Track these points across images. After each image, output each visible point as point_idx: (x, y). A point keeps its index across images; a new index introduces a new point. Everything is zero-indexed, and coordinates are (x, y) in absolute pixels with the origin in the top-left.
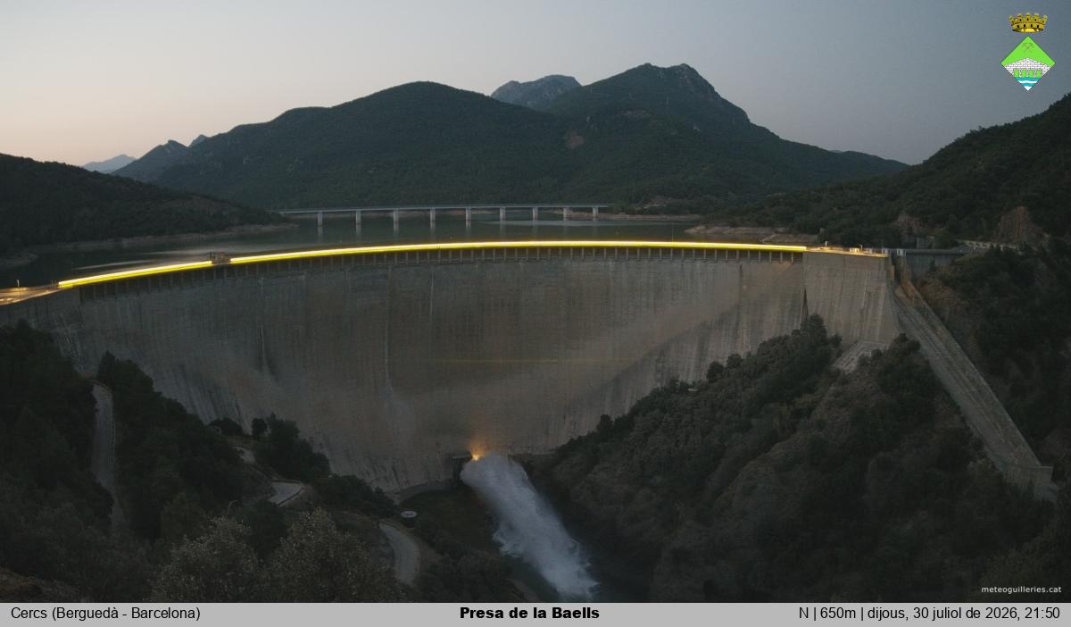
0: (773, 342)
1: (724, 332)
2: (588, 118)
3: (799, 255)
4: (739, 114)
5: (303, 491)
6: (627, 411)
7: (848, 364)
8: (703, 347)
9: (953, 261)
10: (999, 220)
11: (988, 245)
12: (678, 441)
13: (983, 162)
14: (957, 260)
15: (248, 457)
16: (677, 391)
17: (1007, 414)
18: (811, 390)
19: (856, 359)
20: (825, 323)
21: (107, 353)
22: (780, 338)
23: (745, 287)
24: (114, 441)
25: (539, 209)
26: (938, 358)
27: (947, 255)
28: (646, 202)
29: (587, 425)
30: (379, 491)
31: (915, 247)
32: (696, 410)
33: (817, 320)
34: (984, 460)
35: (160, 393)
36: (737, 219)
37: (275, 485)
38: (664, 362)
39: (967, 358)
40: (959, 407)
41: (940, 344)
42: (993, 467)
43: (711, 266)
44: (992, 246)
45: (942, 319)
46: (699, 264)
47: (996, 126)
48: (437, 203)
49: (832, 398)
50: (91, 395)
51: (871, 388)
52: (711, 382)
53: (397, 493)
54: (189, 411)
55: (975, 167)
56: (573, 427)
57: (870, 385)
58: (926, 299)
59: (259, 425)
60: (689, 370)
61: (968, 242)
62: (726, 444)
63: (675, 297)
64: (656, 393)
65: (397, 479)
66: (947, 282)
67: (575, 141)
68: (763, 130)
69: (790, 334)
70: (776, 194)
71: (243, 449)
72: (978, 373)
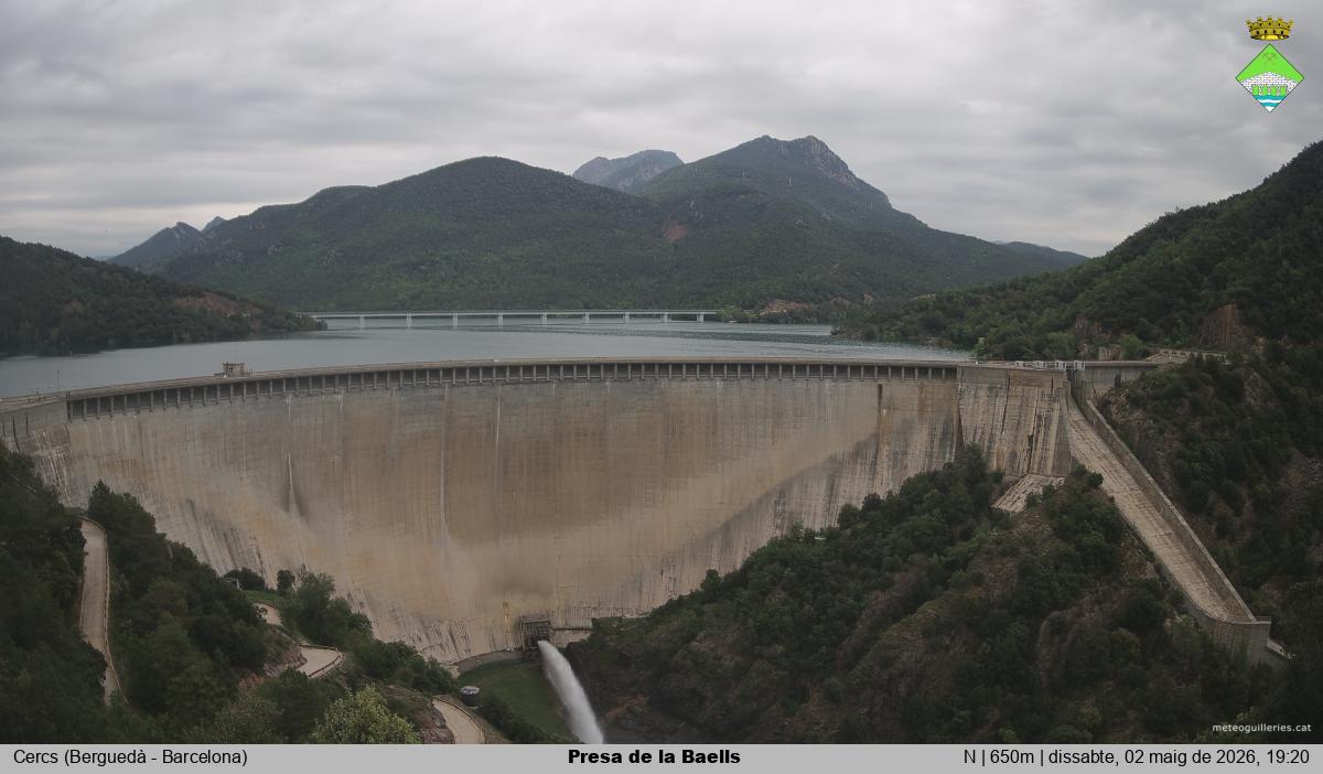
0: (919, 478)
1: (859, 467)
2: (692, 203)
3: (951, 371)
4: (877, 197)
5: (339, 660)
6: (739, 567)
7: (1012, 503)
8: (833, 486)
9: (1143, 374)
10: (1201, 322)
11: (1188, 353)
12: (803, 601)
13: (1181, 251)
14: (1149, 373)
15: (272, 617)
16: (801, 540)
17: (1211, 560)
18: (966, 536)
19: (1024, 497)
20: (984, 455)
21: (100, 484)
22: (929, 473)
23: (885, 411)
24: (108, 592)
25: (631, 316)
26: (1125, 493)
27: (1136, 367)
28: (763, 307)
29: (690, 582)
30: (433, 662)
31: (1097, 359)
32: (825, 564)
33: (975, 451)
34: (1184, 616)
35: (164, 535)
36: (875, 328)
37: (306, 653)
38: (784, 504)
39: (1162, 493)
40: (1152, 554)
41: (1128, 477)
42: (1196, 624)
43: (842, 385)
44: (1192, 355)
45: (1131, 448)
46: (828, 384)
47: (1198, 207)
48: (505, 309)
49: (993, 547)
50: (80, 534)
51: (1042, 532)
52: (843, 528)
53: (455, 664)
54: (201, 559)
55: (1171, 258)
56: (671, 585)
57: (1040, 528)
58: (1110, 424)
59: (285, 578)
60: (815, 513)
61: (1162, 351)
62: (863, 604)
63: (798, 425)
64: (774, 542)
65: (455, 646)
66: (1135, 402)
67: (676, 233)
68: (908, 217)
69: (941, 469)
70: (922, 297)
71: (265, 606)
72: (1175, 511)
